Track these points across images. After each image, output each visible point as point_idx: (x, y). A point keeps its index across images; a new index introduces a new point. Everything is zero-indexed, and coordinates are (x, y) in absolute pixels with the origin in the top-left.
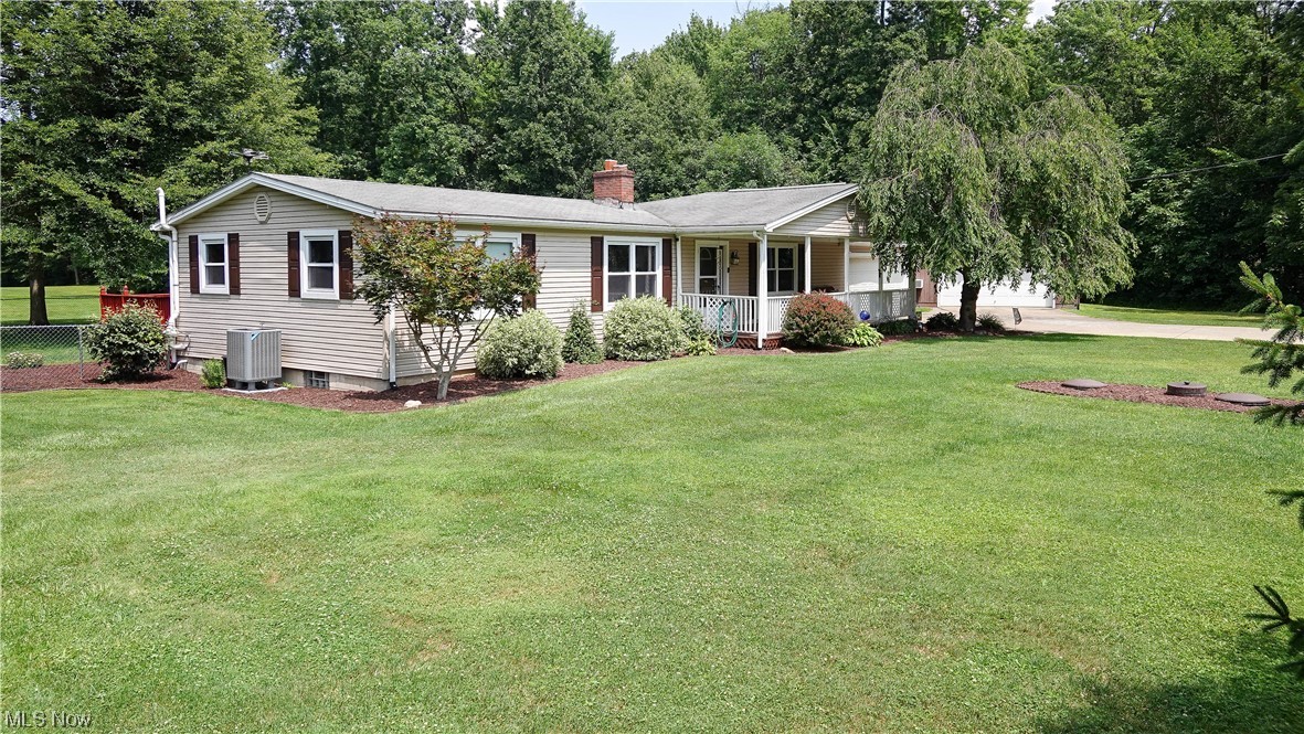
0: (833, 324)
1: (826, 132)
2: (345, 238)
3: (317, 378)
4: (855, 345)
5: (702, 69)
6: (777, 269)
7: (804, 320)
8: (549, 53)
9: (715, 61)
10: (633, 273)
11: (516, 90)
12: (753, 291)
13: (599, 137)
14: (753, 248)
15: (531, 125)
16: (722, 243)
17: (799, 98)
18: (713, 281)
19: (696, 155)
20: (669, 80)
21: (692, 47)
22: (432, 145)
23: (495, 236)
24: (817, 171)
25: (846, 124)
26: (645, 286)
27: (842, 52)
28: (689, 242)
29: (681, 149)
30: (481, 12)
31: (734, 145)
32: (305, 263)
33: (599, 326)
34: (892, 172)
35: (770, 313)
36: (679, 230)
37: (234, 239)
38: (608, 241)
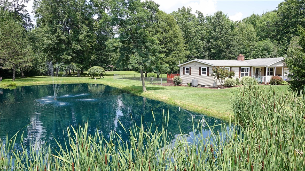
0: (279, 81)
1: (284, 39)
2: (208, 68)
3: (203, 86)
4: (283, 84)
5: (255, 25)
6: (270, 71)
7: (273, 80)
8: (222, 26)
9: (258, 24)
10: (245, 72)
11: (215, 34)
12: (265, 75)
13: (232, 43)
14: (265, 68)
15: (218, 41)
16: (260, 67)
17: (278, 31)
18: (258, 74)
19: (253, 46)
20: (247, 30)
21: (252, 20)
22: (198, 46)
23: (225, 68)
24: (282, 48)
25: (290, 38)
26: (247, 74)
27: (290, 21)
28: (254, 67)
29: (250, 44)
30: (207, 18)
31: (262, 43)
32: (202, 71)
33: (240, 80)
34: (292, 56)
35: (268, 79)
36: (253, 66)
37: (190, 68)
38: (241, 68)
